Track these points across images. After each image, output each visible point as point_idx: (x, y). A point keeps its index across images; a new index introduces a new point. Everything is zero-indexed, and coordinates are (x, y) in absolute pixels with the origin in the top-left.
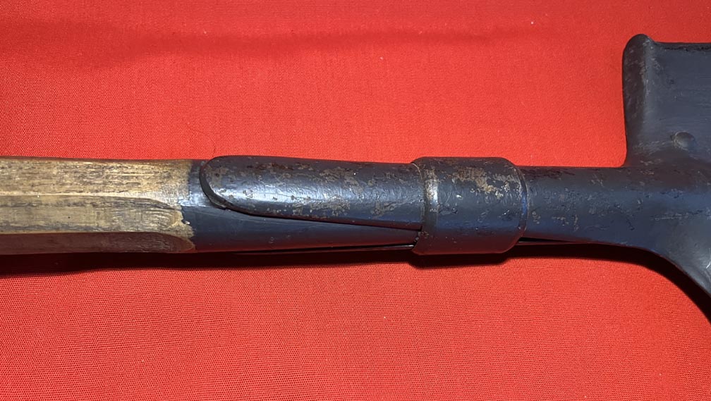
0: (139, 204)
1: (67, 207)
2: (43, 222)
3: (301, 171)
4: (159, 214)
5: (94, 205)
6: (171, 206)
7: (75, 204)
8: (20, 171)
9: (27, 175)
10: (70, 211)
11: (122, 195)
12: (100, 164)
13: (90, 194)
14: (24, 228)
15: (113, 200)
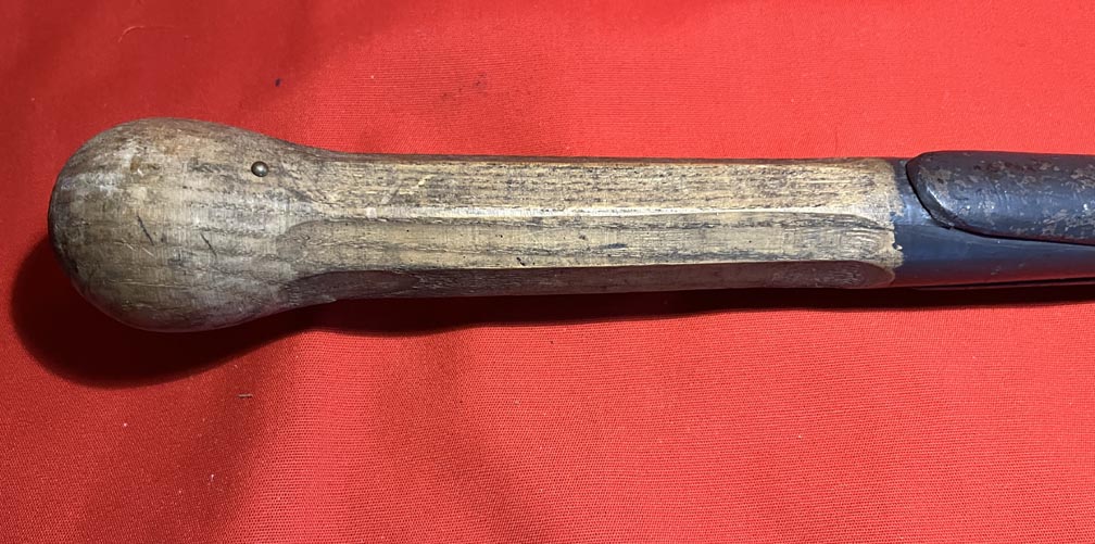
0: (840, 222)
1: (750, 228)
2: (717, 248)
3: (1045, 173)
4: (863, 236)
5: (784, 225)
6: (882, 225)
7: (760, 224)
8: (684, 180)
9: (696, 185)
10: (753, 232)
11: (818, 210)
12: (778, 168)
13: (780, 210)
14: (696, 257)
15: (807, 217)
